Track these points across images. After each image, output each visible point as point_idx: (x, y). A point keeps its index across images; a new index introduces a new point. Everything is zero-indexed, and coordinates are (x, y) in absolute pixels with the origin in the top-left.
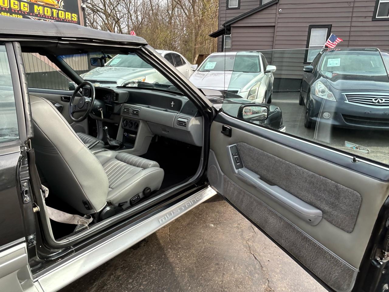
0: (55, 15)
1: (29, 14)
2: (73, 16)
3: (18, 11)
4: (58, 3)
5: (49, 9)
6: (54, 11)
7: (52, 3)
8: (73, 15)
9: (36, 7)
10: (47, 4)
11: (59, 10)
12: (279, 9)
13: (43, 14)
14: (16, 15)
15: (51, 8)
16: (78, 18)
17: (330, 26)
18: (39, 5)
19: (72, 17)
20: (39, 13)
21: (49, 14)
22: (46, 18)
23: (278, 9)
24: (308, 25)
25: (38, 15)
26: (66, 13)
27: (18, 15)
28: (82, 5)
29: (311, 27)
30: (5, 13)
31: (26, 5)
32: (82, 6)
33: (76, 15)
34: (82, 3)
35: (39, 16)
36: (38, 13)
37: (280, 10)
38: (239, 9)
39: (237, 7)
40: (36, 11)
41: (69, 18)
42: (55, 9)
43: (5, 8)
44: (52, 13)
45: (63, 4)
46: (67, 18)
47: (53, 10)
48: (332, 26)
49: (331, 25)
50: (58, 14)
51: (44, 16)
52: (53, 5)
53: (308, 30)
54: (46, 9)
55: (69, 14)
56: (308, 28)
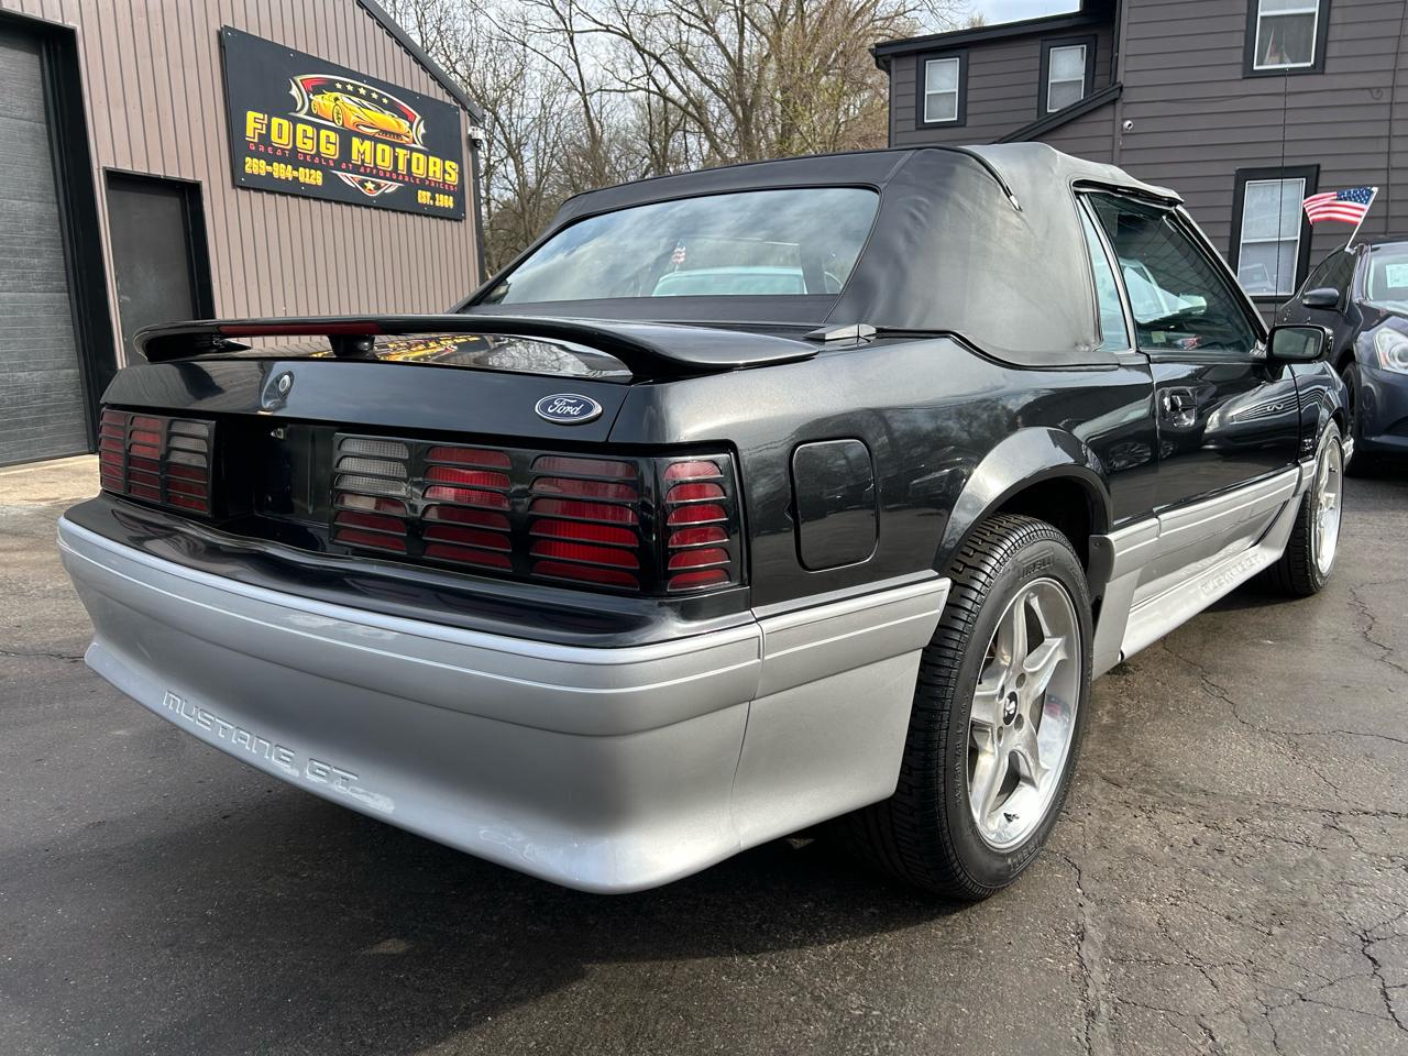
0: (402, 166)
1: (338, 165)
2: (447, 168)
3: (313, 157)
4: (411, 128)
5: (387, 148)
6: (401, 152)
7: (397, 130)
8: (448, 163)
9: (356, 141)
10: (384, 132)
11: (412, 150)
12: (1124, 120)
13: (372, 166)
14: (307, 170)
15: (393, 145)
16: (461, 174)
17: (1315, 169)
18: (363, 137)
19: (445, 171)
20: (363, 161)
21: (387, 164)
22: (381, 178)
23: (1118, 118)
24: (1232, 169)
25: (360, 166)
26: (431, 158)
27: (313, 171)
28: (470, 131)
29: (1245, 175)
30: (282, 165)
31: (333, 137)
32: (470, 136)
33: (454, 165)
34: (472, 124)
35: (362, 170)
36: (359, 163)
37: (1128, 122)
38: (964, 126)
39: (955, 119)
40: (355, 156)
41: (438, 176)
42: (402, 146)
43: (283, 150)
44: (396, 159)
45: (422, 130)
46: (431, 174)
47: (397, 150)
48: (1322, 169)
49: (1318, 166)
50: (409, 162)
51: (375, 171)
52: (399, 135)
53: (1232, 187)
54: (380, 147)
55: (438, 160)
56: (1232, 180)
